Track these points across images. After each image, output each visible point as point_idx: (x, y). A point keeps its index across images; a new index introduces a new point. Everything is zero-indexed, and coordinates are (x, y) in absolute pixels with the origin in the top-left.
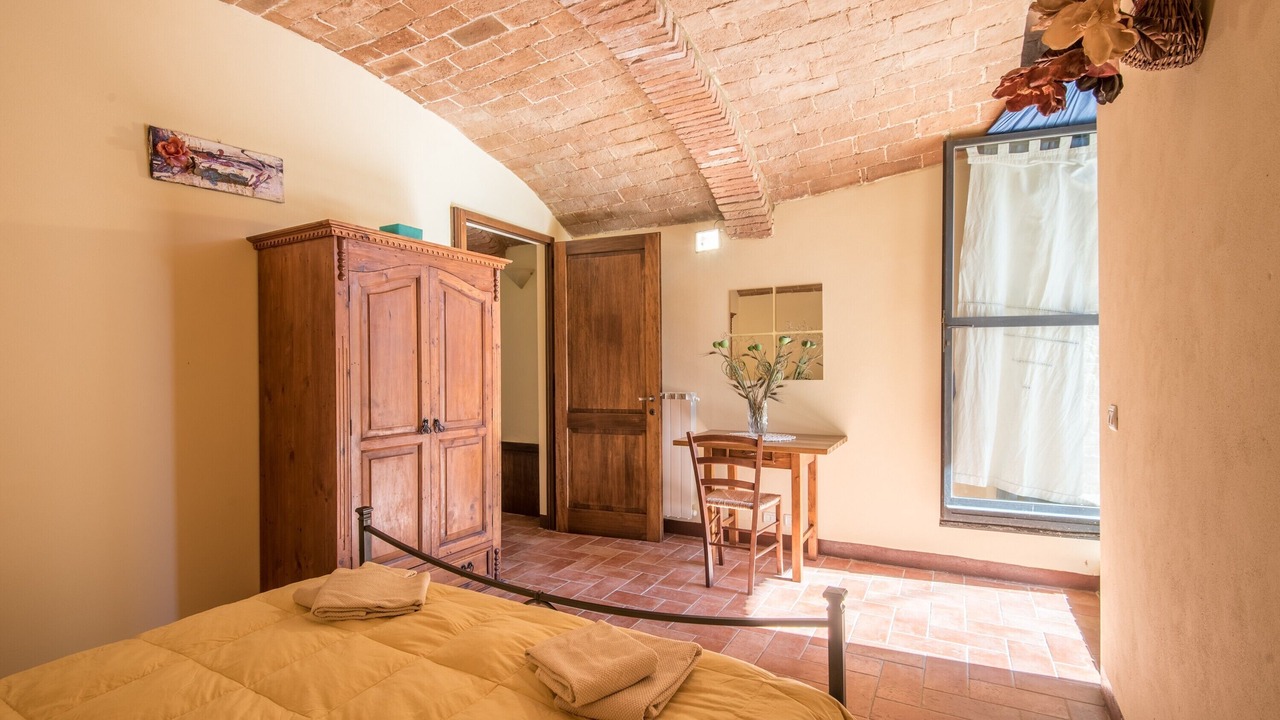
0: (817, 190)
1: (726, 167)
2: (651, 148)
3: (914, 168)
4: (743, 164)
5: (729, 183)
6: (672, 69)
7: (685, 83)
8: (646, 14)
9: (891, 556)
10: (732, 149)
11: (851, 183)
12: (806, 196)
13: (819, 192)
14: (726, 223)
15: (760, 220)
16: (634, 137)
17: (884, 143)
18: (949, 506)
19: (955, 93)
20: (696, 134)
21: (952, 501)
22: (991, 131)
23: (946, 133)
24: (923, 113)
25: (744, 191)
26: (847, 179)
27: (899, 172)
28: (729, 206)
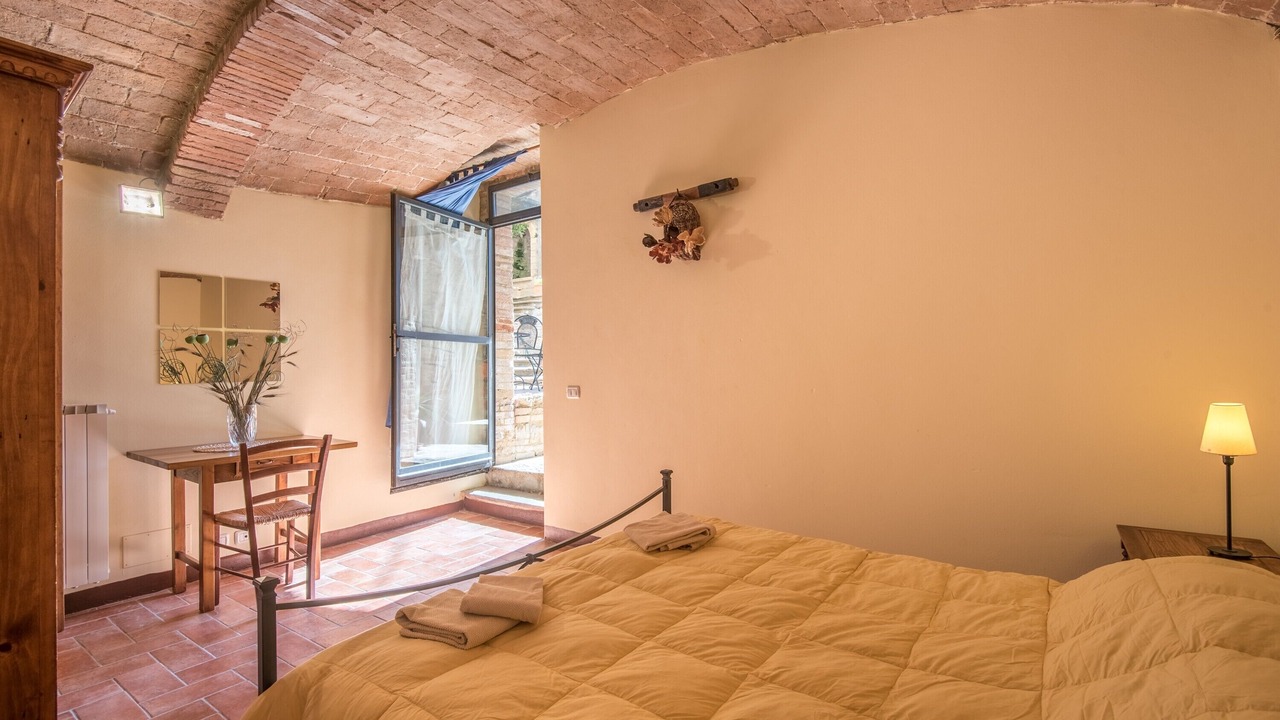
0: (277, 189)
1: (228, 135)
2: (129, 63)
3: (360, 202)
4: (252, 142)
5: (214, 150)
6: (301, 41)
7: (297, 57)
8: (365, 9)
9: (342, 535)
10: (257, 125)
11: (309, 195)
12: (263, 190)
13: (278, 191)
14: (168, 187)
15: (220, 199)
16: (122, 40)
17: (356, 176)
18: (400, 476)
19: (419, 166)
20: (237, 94)
21: (401, 472)
22: (419, 198)
23: (395, 187)
24: (393, 169)
25: (223, 164)
26: (310, 190)
27: (350, 201)
28: (190, 171)
